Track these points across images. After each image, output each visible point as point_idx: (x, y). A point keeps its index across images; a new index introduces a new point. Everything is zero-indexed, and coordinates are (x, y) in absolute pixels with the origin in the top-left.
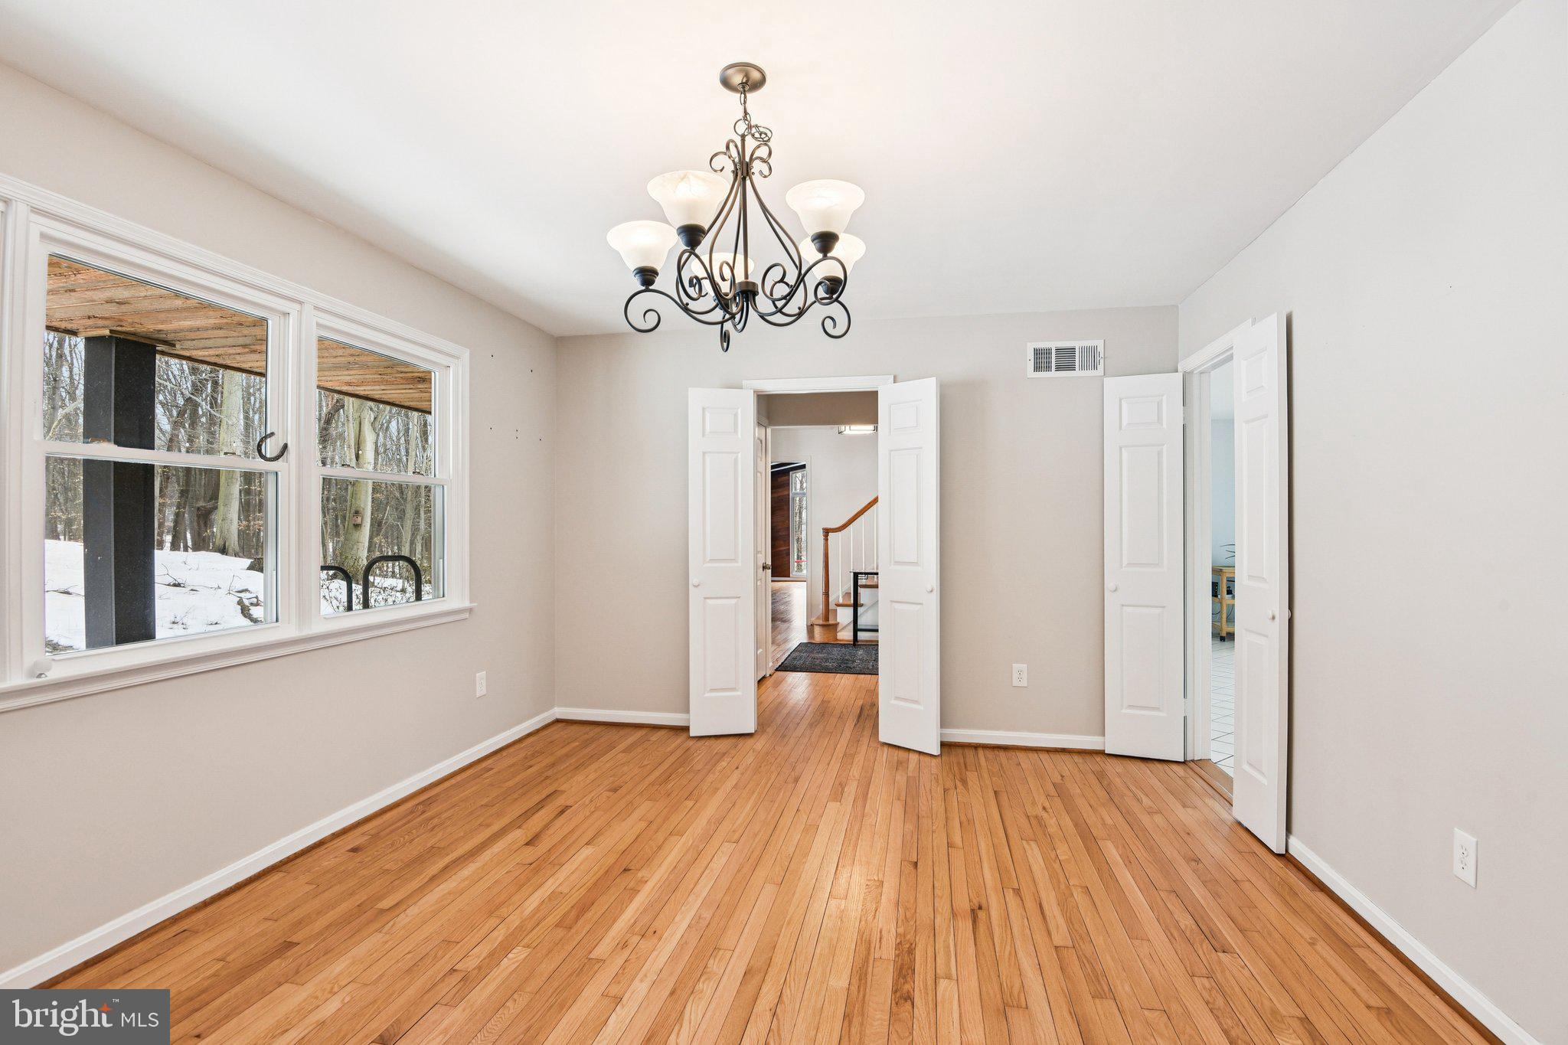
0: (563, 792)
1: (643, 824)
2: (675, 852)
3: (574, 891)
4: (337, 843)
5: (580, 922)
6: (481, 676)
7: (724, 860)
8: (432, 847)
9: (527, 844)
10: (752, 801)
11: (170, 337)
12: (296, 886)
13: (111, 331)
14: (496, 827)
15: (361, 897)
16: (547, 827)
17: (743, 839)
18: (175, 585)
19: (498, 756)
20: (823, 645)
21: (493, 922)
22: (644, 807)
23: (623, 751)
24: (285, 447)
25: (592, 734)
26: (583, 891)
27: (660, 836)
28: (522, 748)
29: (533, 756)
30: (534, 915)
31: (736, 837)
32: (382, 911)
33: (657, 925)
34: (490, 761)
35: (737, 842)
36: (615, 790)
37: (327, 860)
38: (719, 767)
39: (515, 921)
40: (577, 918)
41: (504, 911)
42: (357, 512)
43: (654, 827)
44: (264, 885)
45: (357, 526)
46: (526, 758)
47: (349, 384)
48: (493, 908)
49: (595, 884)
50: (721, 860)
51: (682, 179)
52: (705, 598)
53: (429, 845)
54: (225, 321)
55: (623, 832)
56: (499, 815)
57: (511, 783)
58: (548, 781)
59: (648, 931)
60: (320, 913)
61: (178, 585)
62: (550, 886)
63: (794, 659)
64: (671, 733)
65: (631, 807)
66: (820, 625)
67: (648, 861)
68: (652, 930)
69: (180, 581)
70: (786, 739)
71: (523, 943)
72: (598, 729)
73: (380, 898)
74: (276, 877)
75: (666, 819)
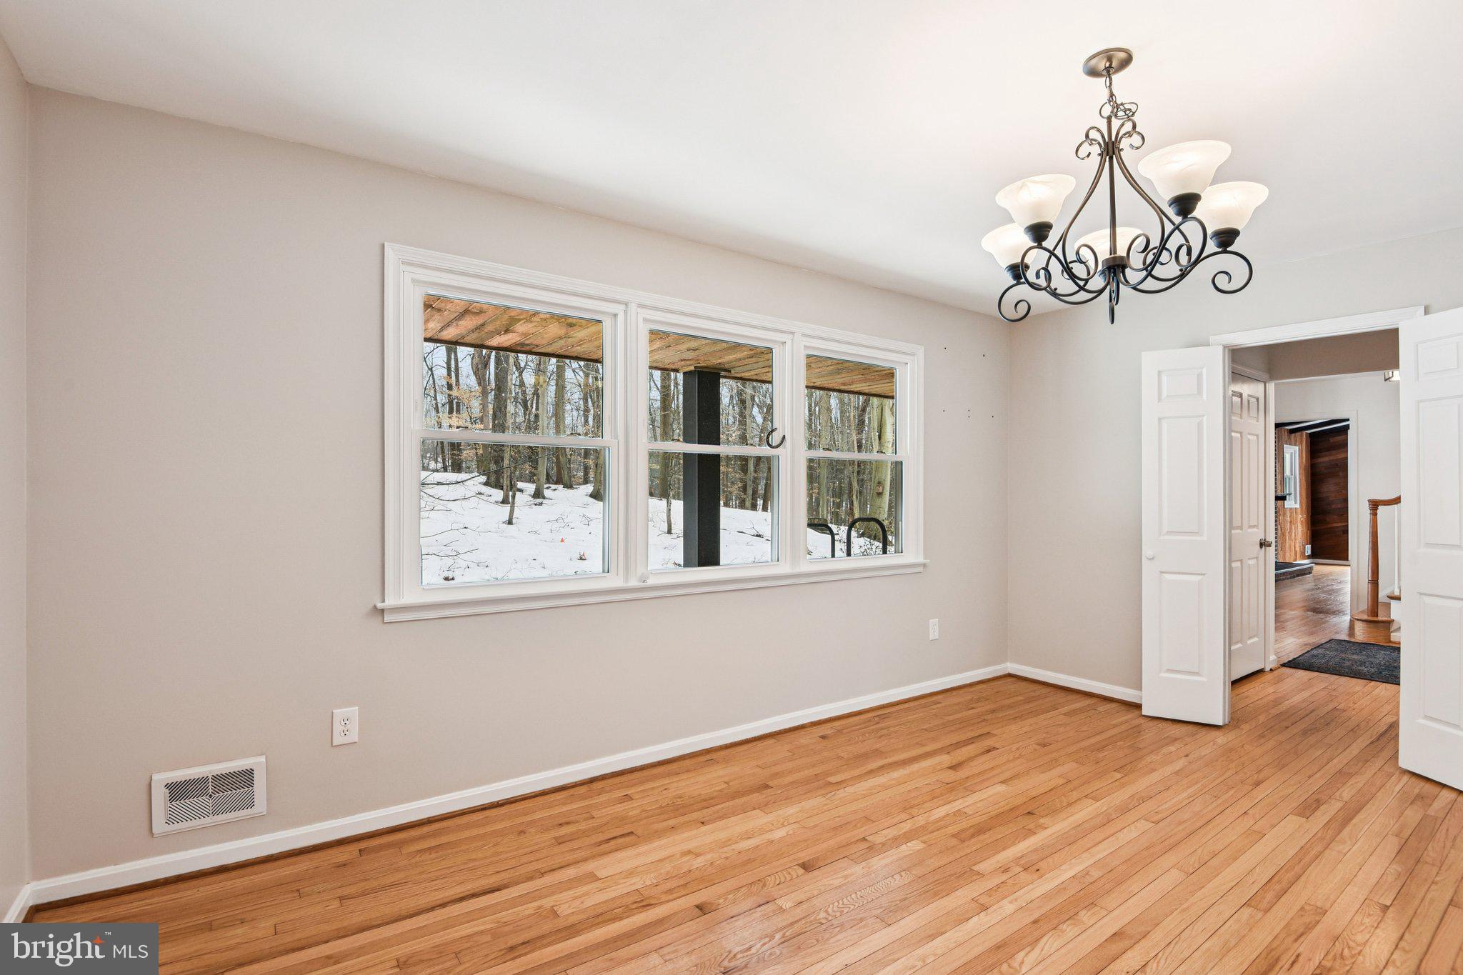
0: (995, 735)
1: (1061, 781)
2: (1085, 812)
3: (977, 815)
4: (813, 730)
5: (973, 840)
6: (934, 622)
7: (1134, 834)
8: (877, 750)
9: (950, 768)
10: (1190, 790)
11: (727, 366)
12: (780, 750)
13: (695, 367)
14: (928, 749)
15: (818, 770)
16: (971, 759)
17: (1161, 824)
18: (757, 536)
19: (948, 694)
20: (1365, 646)
21: (904, 816)
22: (1068, 767)
23: (1065, 714)
24: (784, 437)
25: (1038, 693)
26: (985, 817)
27: (1075, 795)
28: (972, 692)
29: (978, 700)
30: (937, 822)
31: (1156, 818)
32: (830, 784)
33: (1043, 865)
34: (940, 697)
35: (1157, 823)
36: (1044, 746)
37: (804, 739)
38: (1165, 750)
39: (921, 821)
40: (972, 836)
41: (915, 811)
42: (879, 483)
43: (1070, 786)
44: (763, 744)
45: (880, 494)
46: (971, 700)
47: (844, 384)
48: (907, 807)
49: (998, 815)
50: (1132, 833)
51: (1021, 188)
52: (1162, 572)
53: (874, 748)
54: (753, 352)
55: (1039, 782)
56: (934, 740)
57: (951, 718)
58: (984, 723)
59: (1032, 867)
60: (791, 772)
61: (759, 536)
62: (958, 805)
63: (1314, 656)
64: (1123, 708)
65: (1053, 764)
66: (1363, 621)
67: (1053, 812)
68: (1036, 867)
69: (761, 534)
70: (1262, 740)
71: (921, 839)
72: (1045, 690)
73: (831, 775)
74: (771, 741)
75: (1088, 782)
